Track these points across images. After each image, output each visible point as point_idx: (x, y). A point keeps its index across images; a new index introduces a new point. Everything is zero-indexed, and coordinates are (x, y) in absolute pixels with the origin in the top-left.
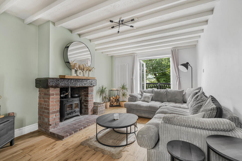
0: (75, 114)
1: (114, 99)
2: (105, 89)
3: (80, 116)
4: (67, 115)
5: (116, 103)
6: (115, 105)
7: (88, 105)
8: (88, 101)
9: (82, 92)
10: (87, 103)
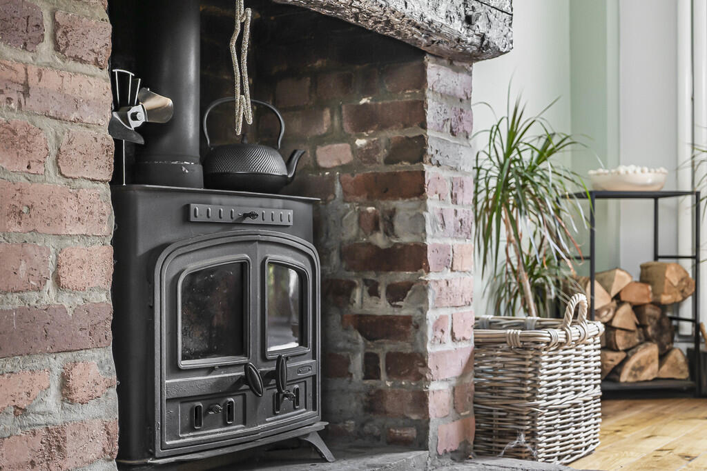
0: (271, 422)
1: (626, 309)
2: (544, 154)
3: (324, 460)
4: (181, 413)
5: (652, 350)
6: (647, 375)
7: (423, 311)
8: (416, 256)
9: (322, 140)
10: (397, 293)
